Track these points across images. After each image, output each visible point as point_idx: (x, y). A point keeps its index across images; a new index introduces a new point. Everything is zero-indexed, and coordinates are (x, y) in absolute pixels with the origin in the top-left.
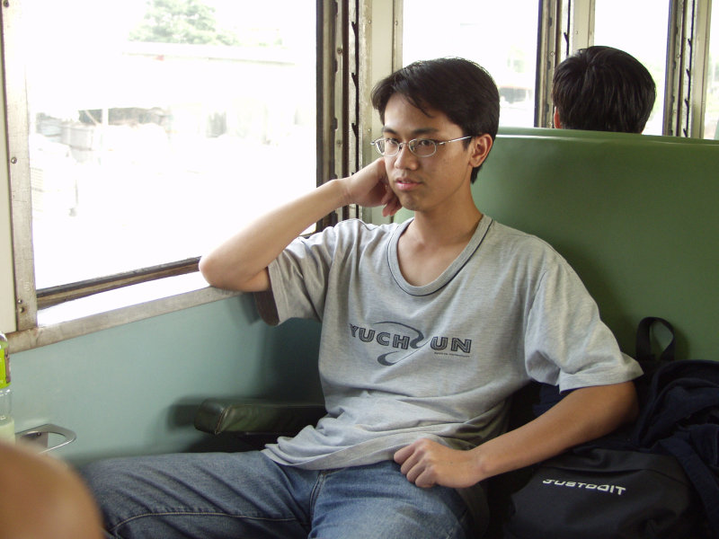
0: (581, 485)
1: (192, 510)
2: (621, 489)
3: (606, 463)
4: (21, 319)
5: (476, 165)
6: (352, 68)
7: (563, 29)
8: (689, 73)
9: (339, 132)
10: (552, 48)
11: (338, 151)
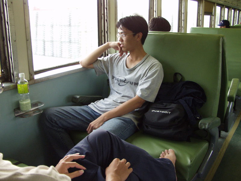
0: (160, 111)
1: (71, 118)
2: (170, 112)
3: (166, 106)
4: (31, 77)
6: (106, 18)
7: (155, 10)
8: (183, 21)
9: (103, 33)
10: (152, 14)
11: (103, 38)
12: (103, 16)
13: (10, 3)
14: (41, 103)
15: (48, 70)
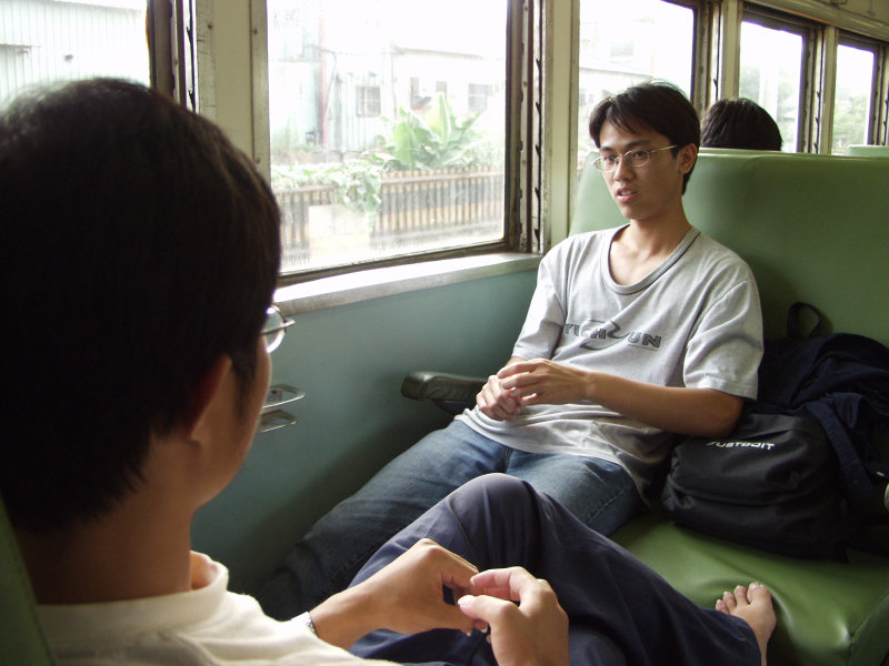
0: (738, 444)
2: (770, 445)
5: (686, 172)
6: (536, 98)
7: (713, 76)
8: (818, 120)
9: (524, 152)
10: (704, 92)
11: (523, 169)
12: (525, 90)
13: (204, 25)
14: (293, 391)
15: (322, 274)
